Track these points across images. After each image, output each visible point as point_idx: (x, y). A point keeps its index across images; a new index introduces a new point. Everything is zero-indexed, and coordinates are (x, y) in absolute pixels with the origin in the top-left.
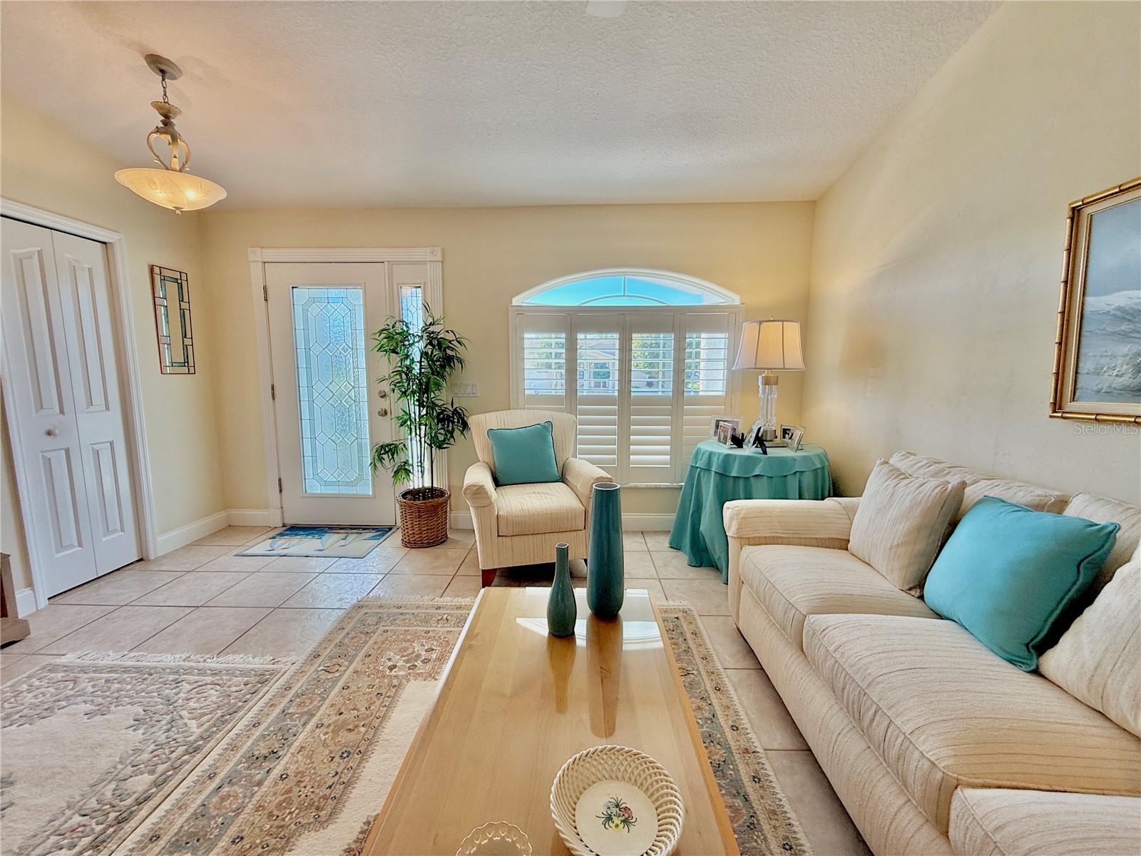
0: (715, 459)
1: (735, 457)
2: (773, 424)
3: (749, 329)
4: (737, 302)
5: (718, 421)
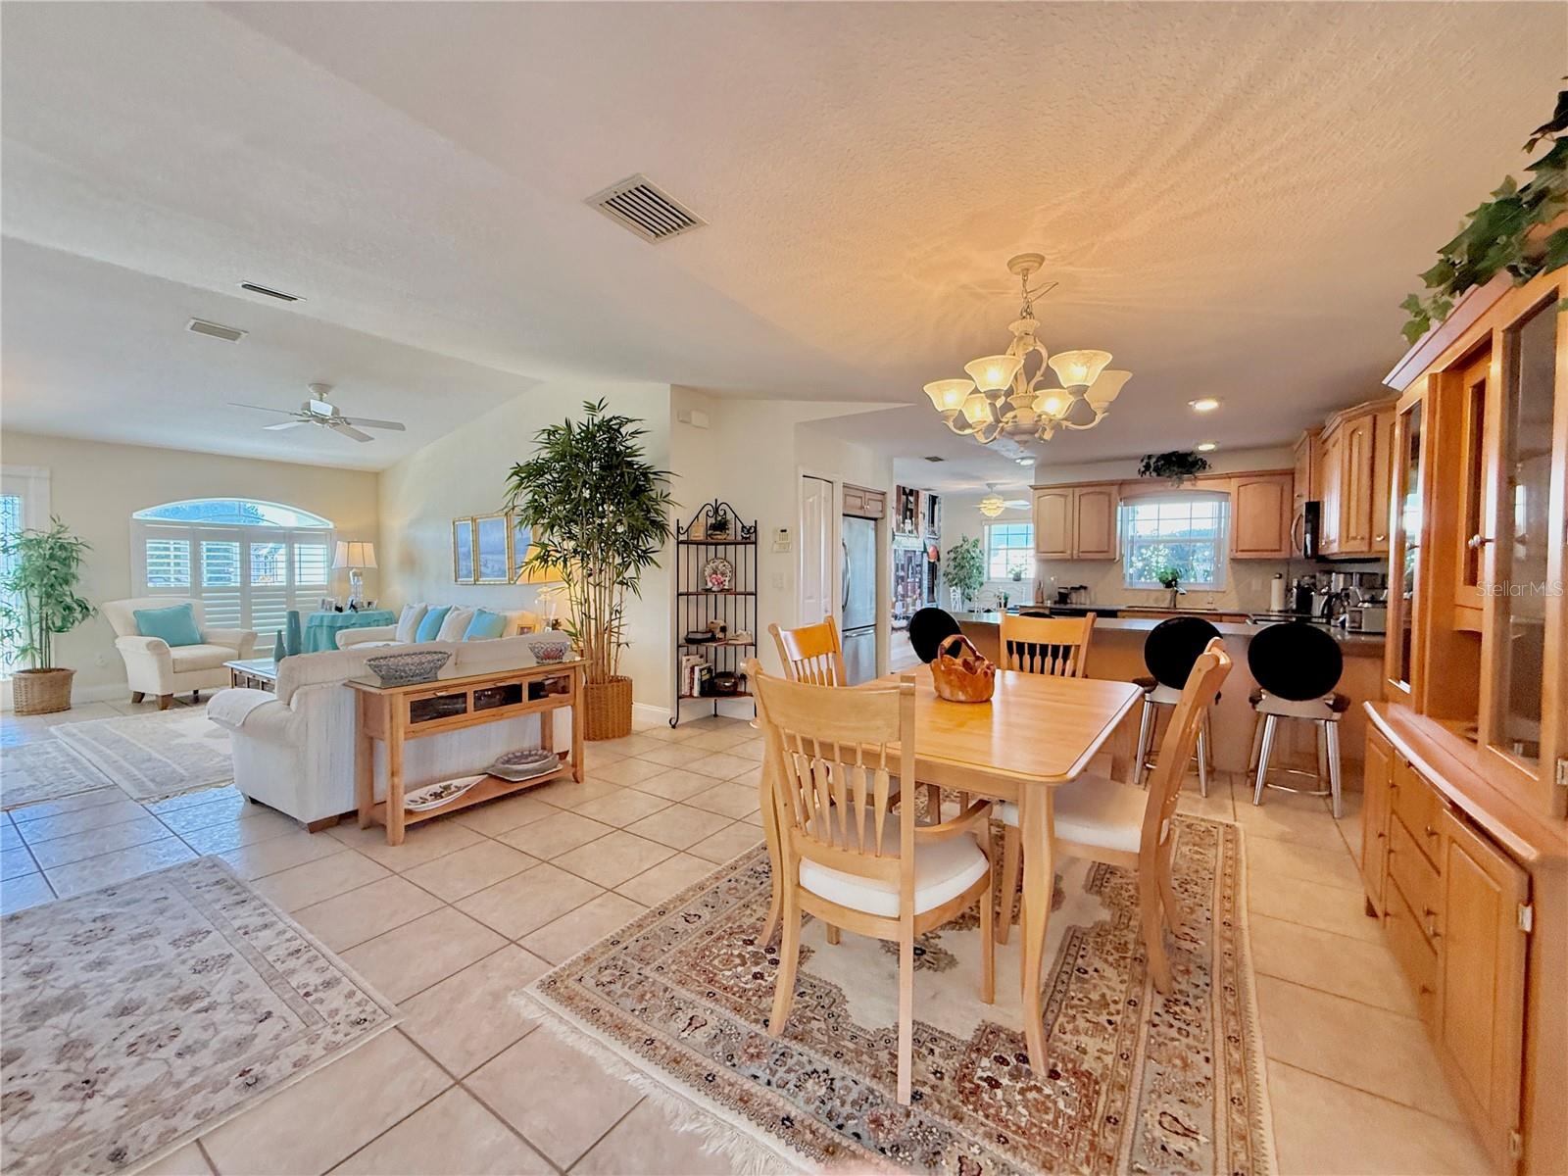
0: (325, 619)
1: (338, 616)
2: (361, 599)
3: (341, 547)
4: (331, 526)
5: (324, 600)
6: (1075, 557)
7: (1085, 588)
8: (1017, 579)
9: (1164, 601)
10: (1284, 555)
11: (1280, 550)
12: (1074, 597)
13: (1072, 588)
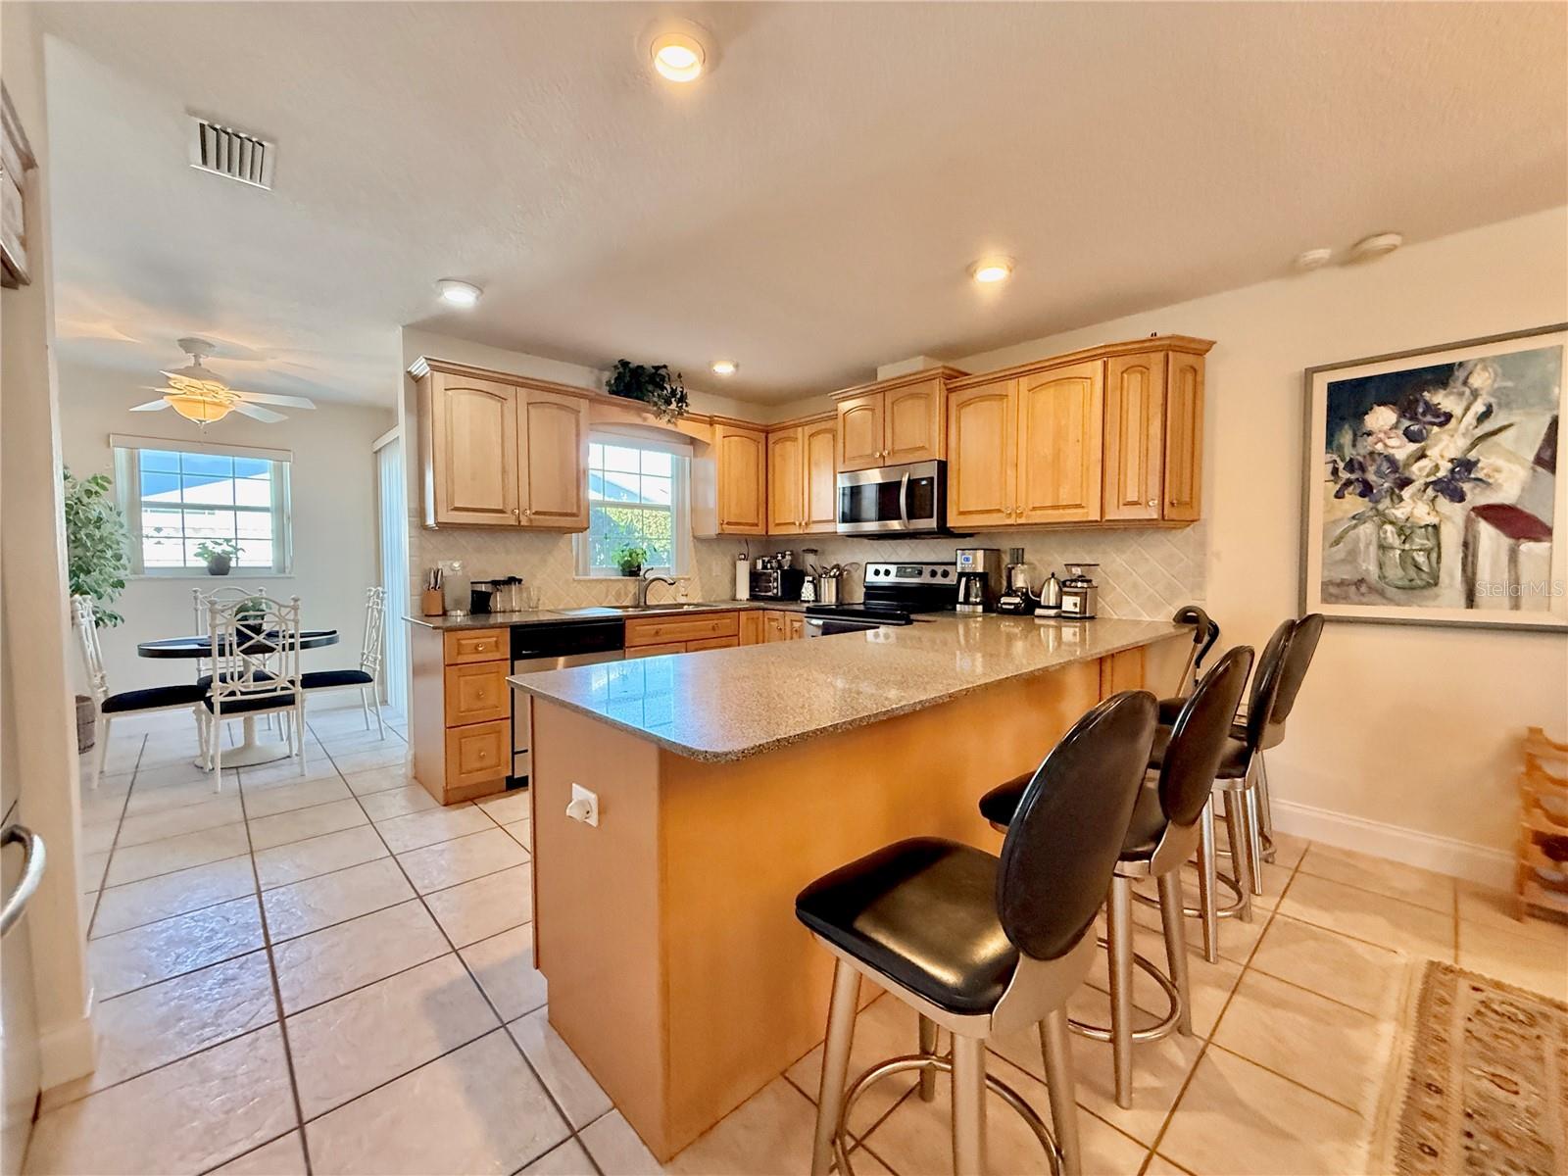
6: (524, 523)
7: (520, 581)
8: (220, 567)
9: (626, 595)
10: (760, 530)
11: (757, 525)
12: (498, 601)
13: (495, 583)
